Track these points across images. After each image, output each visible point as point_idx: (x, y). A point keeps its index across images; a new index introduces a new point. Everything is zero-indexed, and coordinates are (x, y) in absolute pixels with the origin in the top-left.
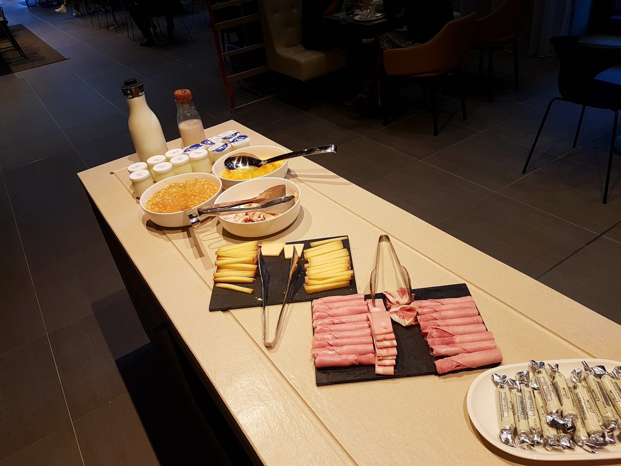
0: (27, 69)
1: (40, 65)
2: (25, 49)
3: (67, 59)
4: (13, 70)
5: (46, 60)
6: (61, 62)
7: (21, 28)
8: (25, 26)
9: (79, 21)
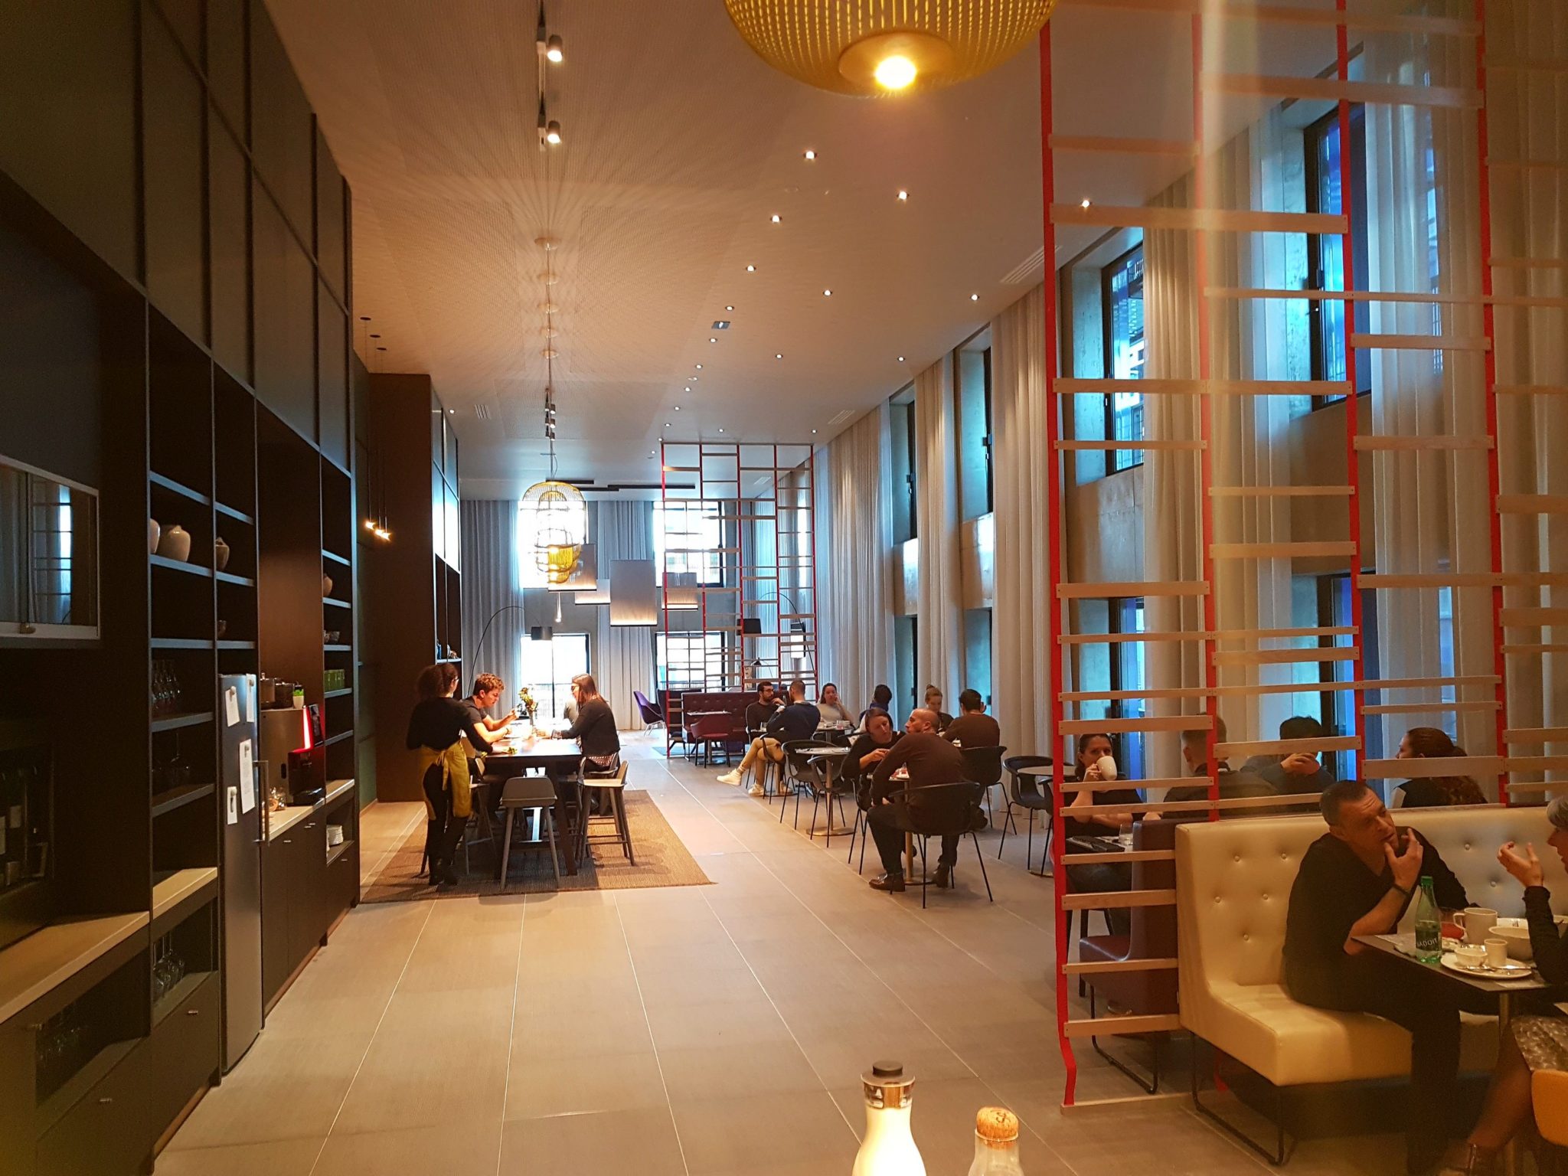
0: (627, 888)
1: (655, 884)
2: (637, 843)
3: (711, 883)
4: (601, 884)
5: (669, 875)
6: (698, 886)
7: (643, 797)
8: (650, 794)
9: (759, 805)
